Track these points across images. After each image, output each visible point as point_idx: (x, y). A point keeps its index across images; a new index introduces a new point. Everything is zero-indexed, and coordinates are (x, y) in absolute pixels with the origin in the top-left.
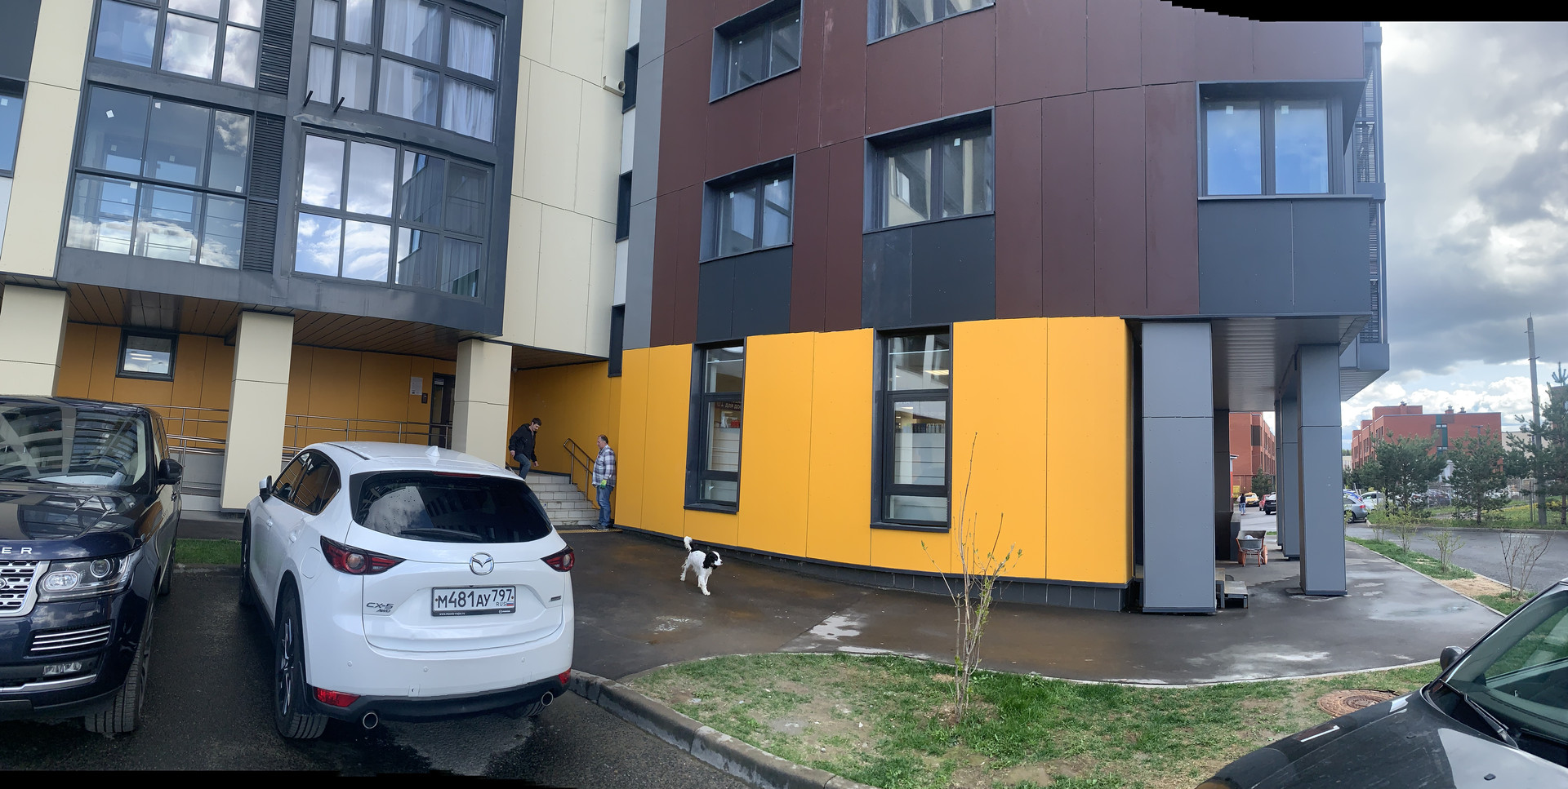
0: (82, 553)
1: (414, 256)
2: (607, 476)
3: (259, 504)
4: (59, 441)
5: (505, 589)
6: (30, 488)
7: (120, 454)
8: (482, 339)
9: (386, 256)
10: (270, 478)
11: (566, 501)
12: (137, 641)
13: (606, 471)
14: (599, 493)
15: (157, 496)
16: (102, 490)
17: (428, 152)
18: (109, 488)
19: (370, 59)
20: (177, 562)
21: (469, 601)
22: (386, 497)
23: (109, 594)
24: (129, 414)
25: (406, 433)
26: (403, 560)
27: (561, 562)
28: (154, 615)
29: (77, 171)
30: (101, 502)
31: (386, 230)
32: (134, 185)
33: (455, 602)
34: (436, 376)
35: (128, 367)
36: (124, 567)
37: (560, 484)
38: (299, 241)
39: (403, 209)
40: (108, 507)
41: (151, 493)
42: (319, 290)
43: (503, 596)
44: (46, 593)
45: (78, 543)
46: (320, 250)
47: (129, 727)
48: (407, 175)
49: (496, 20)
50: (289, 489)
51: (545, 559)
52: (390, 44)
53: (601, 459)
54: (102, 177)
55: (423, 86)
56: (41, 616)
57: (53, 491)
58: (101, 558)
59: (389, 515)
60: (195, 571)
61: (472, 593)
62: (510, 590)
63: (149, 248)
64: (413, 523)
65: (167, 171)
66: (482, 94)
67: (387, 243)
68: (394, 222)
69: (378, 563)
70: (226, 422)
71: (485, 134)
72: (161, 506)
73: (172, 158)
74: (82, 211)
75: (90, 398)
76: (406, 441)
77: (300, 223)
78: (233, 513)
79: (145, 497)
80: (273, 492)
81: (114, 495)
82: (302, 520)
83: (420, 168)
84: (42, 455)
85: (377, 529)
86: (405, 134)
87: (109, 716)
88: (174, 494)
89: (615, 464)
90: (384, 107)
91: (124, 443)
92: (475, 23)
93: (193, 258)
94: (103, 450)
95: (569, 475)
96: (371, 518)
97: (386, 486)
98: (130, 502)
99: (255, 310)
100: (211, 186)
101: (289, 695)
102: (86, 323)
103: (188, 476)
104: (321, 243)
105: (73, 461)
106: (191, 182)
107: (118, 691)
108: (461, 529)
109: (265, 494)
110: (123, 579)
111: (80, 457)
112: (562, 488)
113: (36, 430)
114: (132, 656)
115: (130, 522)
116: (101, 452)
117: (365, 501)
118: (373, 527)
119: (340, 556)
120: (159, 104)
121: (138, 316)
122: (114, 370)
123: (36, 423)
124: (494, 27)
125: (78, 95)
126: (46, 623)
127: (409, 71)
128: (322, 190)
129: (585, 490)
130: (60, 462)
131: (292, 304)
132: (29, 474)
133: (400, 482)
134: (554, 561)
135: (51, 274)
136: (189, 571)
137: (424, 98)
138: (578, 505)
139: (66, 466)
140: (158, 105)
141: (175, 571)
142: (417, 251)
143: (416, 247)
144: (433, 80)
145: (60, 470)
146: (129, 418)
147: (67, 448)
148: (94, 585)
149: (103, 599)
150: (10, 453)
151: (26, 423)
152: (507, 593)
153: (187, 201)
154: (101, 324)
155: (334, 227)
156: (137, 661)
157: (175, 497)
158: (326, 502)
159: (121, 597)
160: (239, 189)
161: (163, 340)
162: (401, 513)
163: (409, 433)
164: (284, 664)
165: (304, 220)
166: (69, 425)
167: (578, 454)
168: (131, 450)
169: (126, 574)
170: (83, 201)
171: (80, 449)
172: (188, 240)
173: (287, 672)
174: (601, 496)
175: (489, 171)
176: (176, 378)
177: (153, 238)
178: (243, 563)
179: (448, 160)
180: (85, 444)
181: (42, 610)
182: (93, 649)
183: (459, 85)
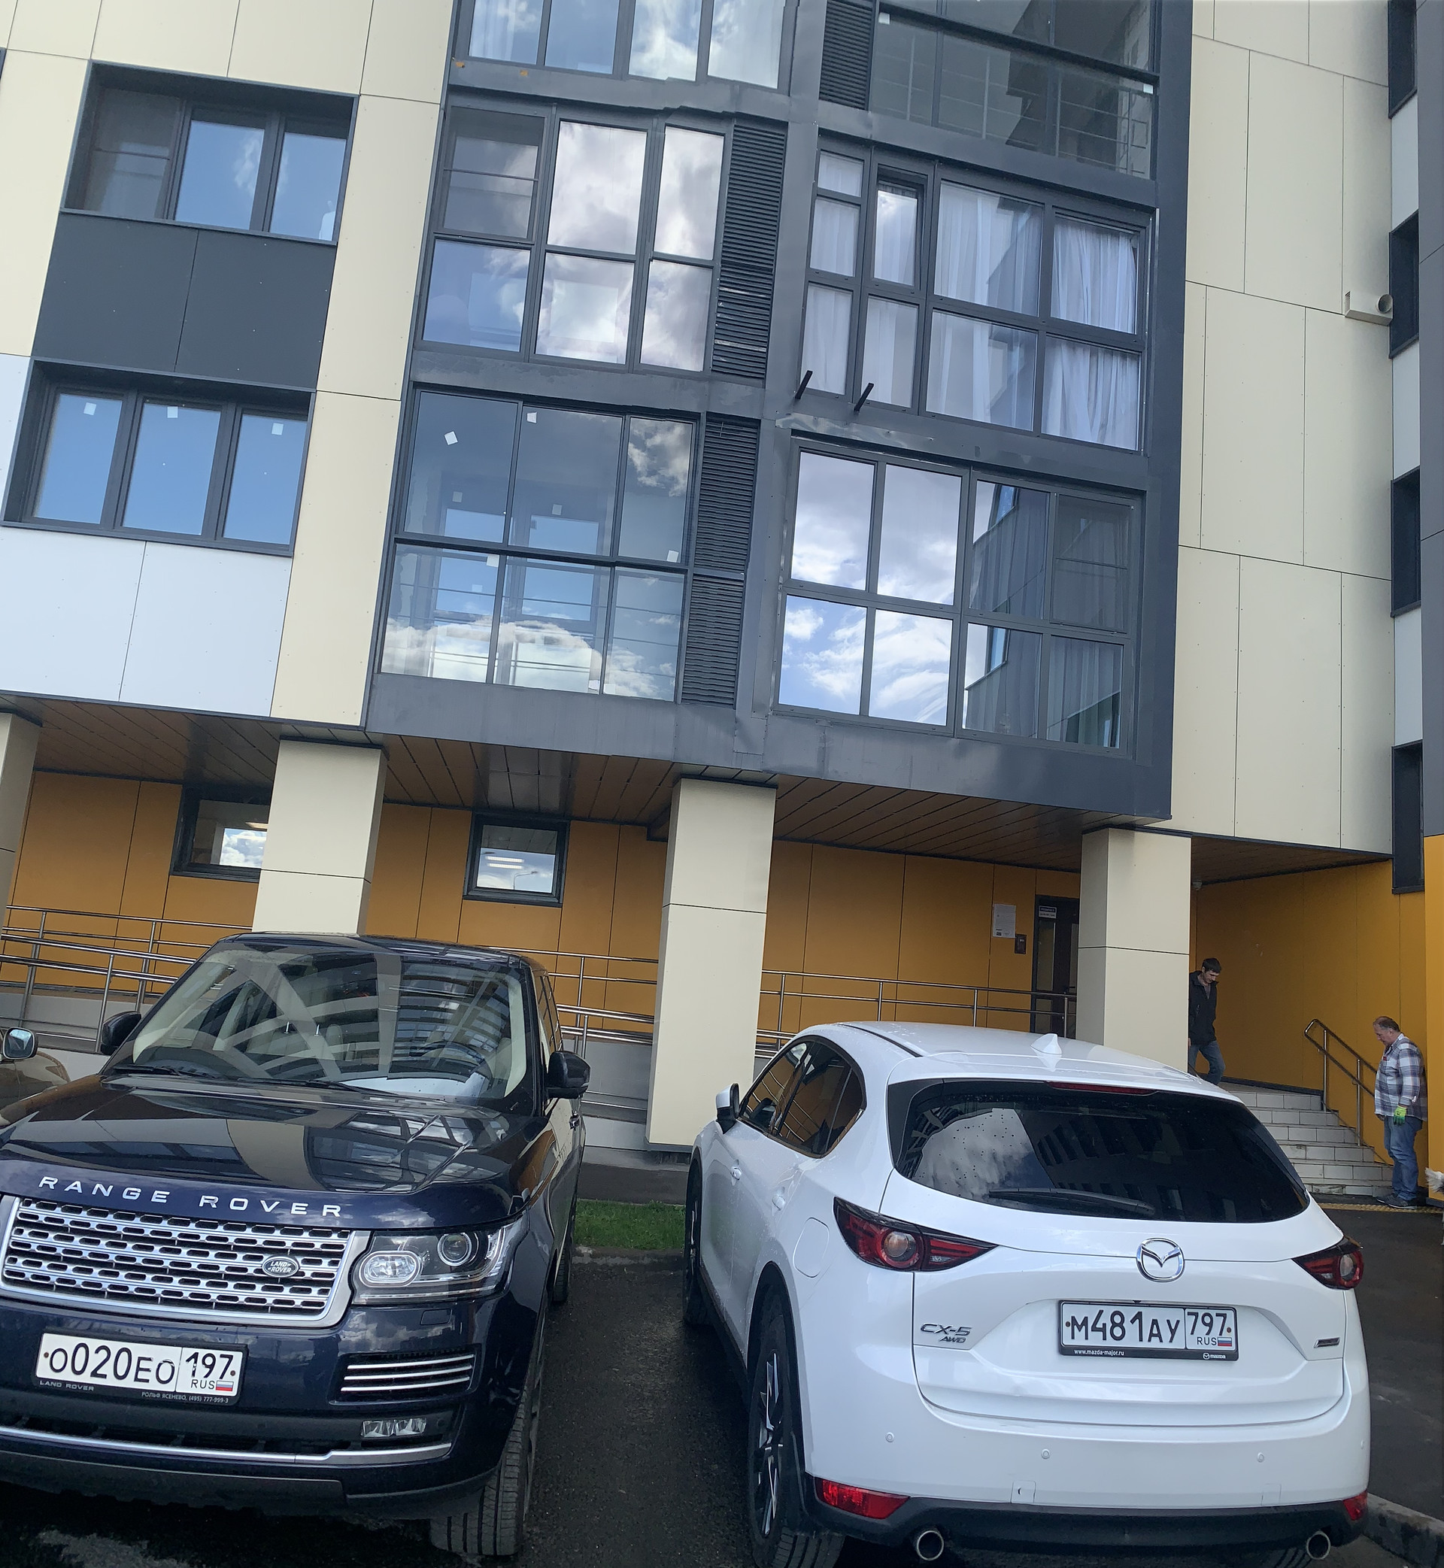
0: (421, 1220)
1: (996, 678)
2: (1408, 1098)
3: (717, 1136)
4: (373, 1016)
5: (1213, 1313)
6: (325, 1098)
7: (477, 1040)
8: (1132, 827)
9: (945, 677)
10: (735, 1089)
11: (1315, 1143)
12: (520, 1387)
13: (1405, 1089)
14: (1388, 1132)
15: (546, 1120)
16: (447, 1106)
17: (1021, 482)
18: (459, 1101)
19: (913, 312)
20: (577, 1243)
21: (1132, 1329)
22: (954, 1126)
23: (469, 1297)
24: (492, 967)
25: (987, 1008)
26: (991, 1246)
27: (1335, 1268)
28: (546, 1342)
29: (398, 541)
30: (446, 1126)
31: (944, 629)
32: (493, 561)
33: (1103, 1330)
34: (1042, 901)
35: (484, 881)
36: (495, 1248)
37: (1301, 1110)
38: (786, 648)
39: (975, 587)
40: (458, 1137)
41: (536, 1115)
42: (824, 740)
43: (1210, 1325)
44: (365, 1288)
45: (415, 1202)
46: (825, 665)
47: (507, 1547)
48: (981, 527)
49: (1138, 219)
50: (771, 1109)
51: (1301, 1261)
52: (948, 285)
53: (1391, 1063)
54: (439, 549)
55: (1008, 360)
56: (356, 1330)
57: (362, 1105)
58: (456, 1230)
59: (965, 1162)
60: (611, 1261)
61: (1139, 1316)
62: (1224, 1316)
63: (518, 668)
64: (1009, 1176)
65: (546, 534)
66: (1116, 362)
67: (944, 653)
68: (959, 614)
69: (942, 1251)
70: (653, 983)
71: (1124, 436)
72: (554, 1137)
73: (557, 510)
74: (406, 609)
75: (420, 937)
76: (986, 1024)
77: (789, 615)
78: (670, 1153)
79: (523, 1121)
80: (741, 1114)
81: (471, 1115)
82: (796, 1168)
83: (1003, 513)
84: (346, 1039)
85: (937, 1187)
86: (977, 448)
87: (473, 1524)
88: (574, 1117)
89: (1422, 1073)
90: (939, 402)
91: (484, 1021)
92: (1100, 231)
93: (595, 685)
94: (449, 1032)
95: (1320, 1093)
96: (926, 1166)
97: (955, 1107)
98: (498, 1129)
99: (705, 776)
100: (624, 552)
101: (774, 1497)
102: (413, 803)
103: (596, 1085)
104: (828, 652)
105: (397, 1052)
106: (589, 549)
107: (488, 1478)
108: (1107, 1190)
109: (726, 1118)
110: (494, 1270)
111: (410, 1044)
112: (1306, 1118)
113: (336, 995)
114: (512, 1411)
115: (501, 1168)
116: (447, 1037)
117: (915, 1133)
118: (932, 1183)
119: (871, 1235)
120: (534, 415)
121: (501, 790)
122: (459, 890)
123: (340, 983)
124: (1135, 232)
125: (397, 406)
126: (363, 1343)
127: (981, 332)
128: (830, 554)
129: (1353, 1122)
130: (375, 1053)
131: (773, 764)
132: (322, 1074)
133: (983, 1100)
134: (1320, 1265)
135: (356, 721)
136: (600, 1262)
137: (1010, 378)
138: (1342, 1154)
139: (385, 1061)
140: (532, 417)
141: (576, 1260)
142: (1002, 666)
143: (998, 662)
144: (1027, 348)
145: (375, 1068)
146: (492, 974)
147: (386, 1027)
148: (444, 1278)
149: (461, 1305)
150: (294, 1036)
151: (322, 983)
152: (1218, 1322)
153: (581, 583)
154: (440, 805)
155: (853, 621)
156: (519, 1424)
157: (576, 1123)
158: (838, 1133)
159: (490, 1306)
160: (673, 557)
161: (539, 831)
162: (986, 1158)
163: (993, 1009)
164: (764, 1438)
165: (794, 610)
166: (389, 985)
167: (1335, 1050)
168: (498, 1034)
169: (499, 1263)
170: (407, 593)
171: (409, 1029)
172: (586, 656)
173: (771, 1453)
174: (1395, 1138)
175: (1134, 506)
176: (566, 900)
177: (526, 653)
178: (688, 1247)
179: (1055, 491)
180: (416, 1020)
181: (357, 1318)
182: (445, 1396)
183: (1074, 348)
